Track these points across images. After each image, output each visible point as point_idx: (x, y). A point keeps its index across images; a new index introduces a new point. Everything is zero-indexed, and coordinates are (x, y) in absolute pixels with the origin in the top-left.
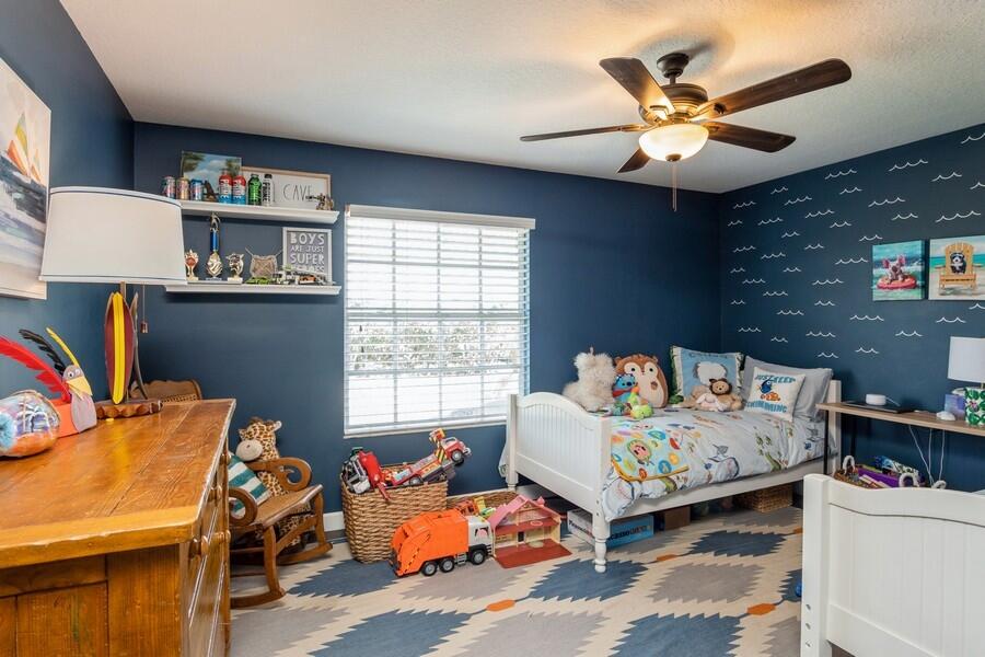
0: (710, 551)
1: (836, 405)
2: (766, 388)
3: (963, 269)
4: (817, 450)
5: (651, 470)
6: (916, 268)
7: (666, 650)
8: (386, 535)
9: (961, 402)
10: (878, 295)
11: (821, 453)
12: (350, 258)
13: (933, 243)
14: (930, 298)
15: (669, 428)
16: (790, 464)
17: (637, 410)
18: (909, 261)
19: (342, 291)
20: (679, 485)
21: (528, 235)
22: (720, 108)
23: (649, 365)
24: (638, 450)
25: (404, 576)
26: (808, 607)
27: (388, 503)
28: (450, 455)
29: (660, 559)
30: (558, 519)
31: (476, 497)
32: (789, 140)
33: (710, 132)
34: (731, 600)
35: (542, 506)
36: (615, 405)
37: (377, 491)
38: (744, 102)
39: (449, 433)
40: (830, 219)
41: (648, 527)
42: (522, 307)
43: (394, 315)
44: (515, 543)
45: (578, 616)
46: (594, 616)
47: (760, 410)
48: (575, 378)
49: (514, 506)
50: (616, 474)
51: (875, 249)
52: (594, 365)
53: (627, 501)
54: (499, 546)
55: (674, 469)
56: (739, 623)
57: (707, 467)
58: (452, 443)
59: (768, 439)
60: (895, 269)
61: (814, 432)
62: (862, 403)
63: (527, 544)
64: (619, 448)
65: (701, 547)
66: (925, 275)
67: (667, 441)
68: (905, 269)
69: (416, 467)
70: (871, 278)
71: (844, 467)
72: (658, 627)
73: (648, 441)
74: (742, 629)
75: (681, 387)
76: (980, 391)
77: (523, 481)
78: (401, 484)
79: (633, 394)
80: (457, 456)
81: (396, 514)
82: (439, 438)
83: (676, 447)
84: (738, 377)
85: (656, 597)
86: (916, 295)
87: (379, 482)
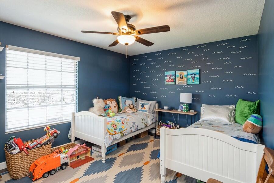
0: (132, 150)
1: (158, 109)
2: (142, 106)
3: (182, 78)
4: (154, 121)
5: (117, 131)
6: (174, 77)
7: (126, 181)
8: (27, 167)
9: (182, 107)
10: (166, 83)
11: (155, 121)
12: (7, 65)
13: (177, 72)
14: (176, 84)
15: (121, 119)
16: (149, 125)
17: (111, 114)
18: (172, 76)
19: (5, 78)
20: (125, 134)
21: (78, 62)
22: (139, 32)
23: (113, 101)
24: (114, 126)
25: (36, 180)
26: (161, 161)
27: (28, 155)
28: (53, 134)
29: (120, 155)
30: (90, 149)
31: (61, 147)
32: (152, 44)
33: (136, 39)
34: (139, 163)
35: (85, 146)
36: (105, 113)
37: (23, 152)
38: (146, 32)
39: (52, 127)
40: (156, 65)
41: (116, 147)
42: (76, 85)
43: (28, 87)
44: (76, 159)
45: (100, 178)
46: (104, 176)
47: (141, 112)
48: (93, 106)
49: (76, 148)
50: (108, 134)
51: (166, 72)
52: (99, 102)
53: (112, 141)
54: (71, 162)
55: (123, 130)
56: (142, 168)
57: (131, 128)
58: (53, 131)
59: (144, 119)
60: (169, 77)
61: (153, 116)
62: (163, 109)
63: (80, 159)
64: (109, 126)
65: (129, 150)
66: (175, 79)
67: (121, 122)
68: (172, 77)
69: (39, 141)
70: (164, 79)
71: (160, 124)
72: (123, 175)
73: (116, 123)
74: (143, 169)
75: (121, 107)
76: (186, 104)
77: (77, 139)
78: (33, 148)
79: (110, 110)
80: (55, 135)
81: (31, 159)
82: (48, 129)
83: (123, 124)
84: (135, 104)
85: (121, 167)
86: (173, 83)
87: (24, 148)
